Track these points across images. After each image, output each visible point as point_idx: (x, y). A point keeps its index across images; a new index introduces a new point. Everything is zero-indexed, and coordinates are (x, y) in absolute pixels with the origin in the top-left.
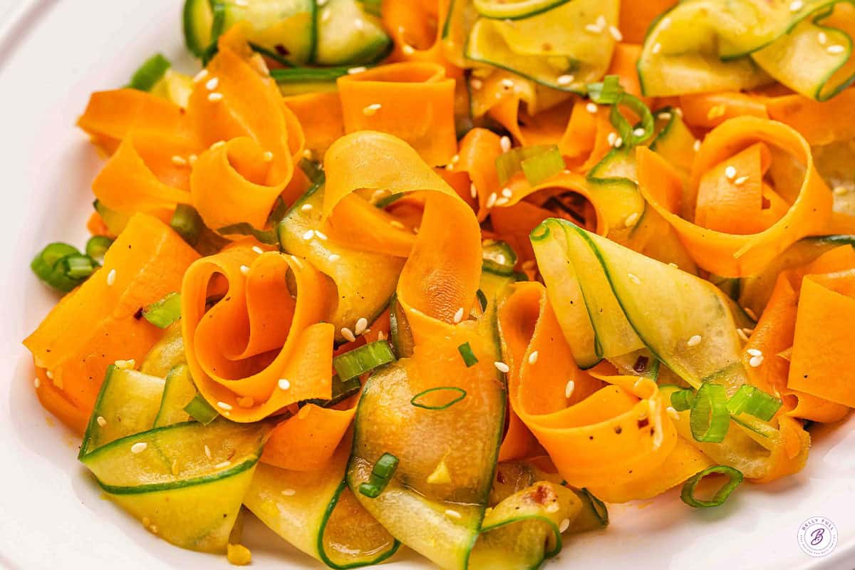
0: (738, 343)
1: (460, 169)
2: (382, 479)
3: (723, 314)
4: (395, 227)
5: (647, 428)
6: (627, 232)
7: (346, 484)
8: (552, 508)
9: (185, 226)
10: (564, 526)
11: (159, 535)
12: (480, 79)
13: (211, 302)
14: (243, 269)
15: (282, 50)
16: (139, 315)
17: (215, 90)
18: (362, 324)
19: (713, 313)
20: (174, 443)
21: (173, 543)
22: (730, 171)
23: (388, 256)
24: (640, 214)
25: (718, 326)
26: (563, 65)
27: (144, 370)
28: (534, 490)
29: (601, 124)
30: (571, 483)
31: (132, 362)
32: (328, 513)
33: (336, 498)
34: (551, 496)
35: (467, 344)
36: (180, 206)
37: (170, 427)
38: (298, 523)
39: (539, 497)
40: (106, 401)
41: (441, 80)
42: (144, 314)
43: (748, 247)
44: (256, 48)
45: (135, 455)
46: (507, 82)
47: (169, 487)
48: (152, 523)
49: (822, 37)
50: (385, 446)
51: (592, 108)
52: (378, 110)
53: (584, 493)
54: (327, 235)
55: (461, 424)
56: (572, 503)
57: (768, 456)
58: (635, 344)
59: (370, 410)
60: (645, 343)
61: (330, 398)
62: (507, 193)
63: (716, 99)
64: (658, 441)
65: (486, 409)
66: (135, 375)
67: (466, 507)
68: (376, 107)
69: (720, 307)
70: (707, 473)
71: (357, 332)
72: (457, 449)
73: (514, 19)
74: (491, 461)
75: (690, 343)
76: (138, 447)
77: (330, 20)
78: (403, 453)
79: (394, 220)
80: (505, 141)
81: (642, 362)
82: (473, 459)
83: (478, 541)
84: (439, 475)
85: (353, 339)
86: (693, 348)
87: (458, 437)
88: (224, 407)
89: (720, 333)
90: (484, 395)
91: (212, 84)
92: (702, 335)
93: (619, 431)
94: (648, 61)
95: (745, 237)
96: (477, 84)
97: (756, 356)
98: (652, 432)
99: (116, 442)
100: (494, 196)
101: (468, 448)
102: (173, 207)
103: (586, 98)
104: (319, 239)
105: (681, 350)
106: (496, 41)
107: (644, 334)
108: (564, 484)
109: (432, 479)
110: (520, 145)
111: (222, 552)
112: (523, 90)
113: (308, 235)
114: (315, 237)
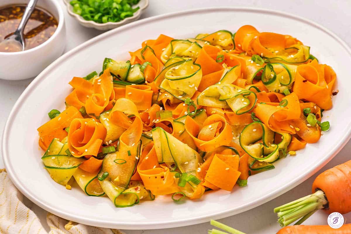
0: (198, 166)
1: (147, 112)
2: (104, 178)
3: (196, 159)
4: (130, 122)
5: (163, 179)
6: (179, 134)
7: (97, 177)
8: (138, 192)
9: (82, 111)
10: (142, 197)
11: (53, 179)
12: (161, 92)
13: (77, 128)
14: (86, 123)
15: (119, 76)
16: (64, 129)
17: (100, 82)
18: (110, 142)
19: (193, 158)
20: (62, 159)
21: (55, 181)
22: (210, 126)
23: (123, 128)
24: (183, 131)
25: (193, 161)
26: (182, 93)
27: (62, 142)
28: (136, 187)
29: (185, 109)
30: (146, 188)
31: (59, 139)
32: (90, 182)
33: (93, 179)
34: (139, 189)
35: (130, 151)
36: (83, 107)
37: (62, 155)
38: (83, 183)
39: (136, 189)
40: (51, 146)
41: (149, 90)
42: (65, 129)
43: (204, 144)
44: (112, 74)
45: (52, 159)
46: (166, 95)
47: (57, 168)
48: (52, 176)
49: (243, 100)
50: (107, 170)
51: (184, 105)
52: (131, 94)
53: (149, 191)
54: (109, 120)
55: (124, 169)
56: (145, 193)
57: (193, 193)
58: (172, 161)
59: (105, 161)
60: (175, 161)
61: (96, 156)
62: (158, 120)
63: (215, 109)
64: (164, 182)
65: (131, 167)
66: (58, 142)
67: (121, 188)
68: (130, 93)
69: (195, 157)
70: (177, 193)
71: (109, 143)
72: (122, 174)
73: (171, 80)
74: (129, 179)
75: (185, 163)
76: (53, 158)
77: (132, 71)
78: (110, 172)
79: (131, 121)
80: (161, 108)
81: (173, 165)
82: (125, 177)
83: (119, 195)
84: (117, 179)
85: (108, 145)
86: (186, 165)
87: (123, 172)
88: (73, 153)
89: (193, 163)
90: (131, 163)
91: (99, 81)
92: (189, 162)
93: (156, 178)
94: (200, 97)
95: (204, 141)
96: (160, 93)
97: (199, 170)
98: (164, 180)
99: (49, 156)
100: (154, 120)
101: (124, 175)
102: (82, 107)
103: (183, 102)
104: (107, 121)
105: (183, 165)
106: (167, 84)
107: (175, 159)
108: (145, 188)
109: (115, 180)
110: (164, 110)
111: (65, 186)
112: (170, 97)
113: (105, 119)
114: (106, 120)
